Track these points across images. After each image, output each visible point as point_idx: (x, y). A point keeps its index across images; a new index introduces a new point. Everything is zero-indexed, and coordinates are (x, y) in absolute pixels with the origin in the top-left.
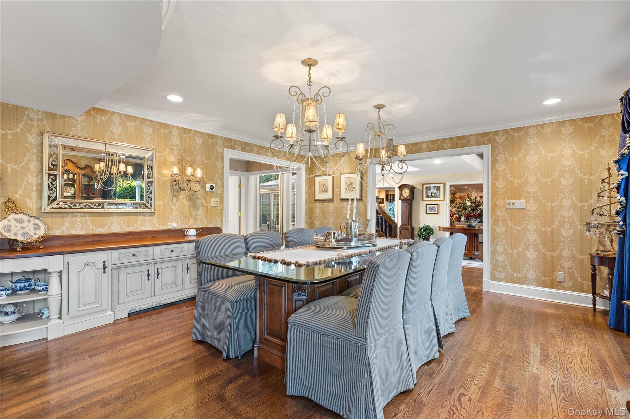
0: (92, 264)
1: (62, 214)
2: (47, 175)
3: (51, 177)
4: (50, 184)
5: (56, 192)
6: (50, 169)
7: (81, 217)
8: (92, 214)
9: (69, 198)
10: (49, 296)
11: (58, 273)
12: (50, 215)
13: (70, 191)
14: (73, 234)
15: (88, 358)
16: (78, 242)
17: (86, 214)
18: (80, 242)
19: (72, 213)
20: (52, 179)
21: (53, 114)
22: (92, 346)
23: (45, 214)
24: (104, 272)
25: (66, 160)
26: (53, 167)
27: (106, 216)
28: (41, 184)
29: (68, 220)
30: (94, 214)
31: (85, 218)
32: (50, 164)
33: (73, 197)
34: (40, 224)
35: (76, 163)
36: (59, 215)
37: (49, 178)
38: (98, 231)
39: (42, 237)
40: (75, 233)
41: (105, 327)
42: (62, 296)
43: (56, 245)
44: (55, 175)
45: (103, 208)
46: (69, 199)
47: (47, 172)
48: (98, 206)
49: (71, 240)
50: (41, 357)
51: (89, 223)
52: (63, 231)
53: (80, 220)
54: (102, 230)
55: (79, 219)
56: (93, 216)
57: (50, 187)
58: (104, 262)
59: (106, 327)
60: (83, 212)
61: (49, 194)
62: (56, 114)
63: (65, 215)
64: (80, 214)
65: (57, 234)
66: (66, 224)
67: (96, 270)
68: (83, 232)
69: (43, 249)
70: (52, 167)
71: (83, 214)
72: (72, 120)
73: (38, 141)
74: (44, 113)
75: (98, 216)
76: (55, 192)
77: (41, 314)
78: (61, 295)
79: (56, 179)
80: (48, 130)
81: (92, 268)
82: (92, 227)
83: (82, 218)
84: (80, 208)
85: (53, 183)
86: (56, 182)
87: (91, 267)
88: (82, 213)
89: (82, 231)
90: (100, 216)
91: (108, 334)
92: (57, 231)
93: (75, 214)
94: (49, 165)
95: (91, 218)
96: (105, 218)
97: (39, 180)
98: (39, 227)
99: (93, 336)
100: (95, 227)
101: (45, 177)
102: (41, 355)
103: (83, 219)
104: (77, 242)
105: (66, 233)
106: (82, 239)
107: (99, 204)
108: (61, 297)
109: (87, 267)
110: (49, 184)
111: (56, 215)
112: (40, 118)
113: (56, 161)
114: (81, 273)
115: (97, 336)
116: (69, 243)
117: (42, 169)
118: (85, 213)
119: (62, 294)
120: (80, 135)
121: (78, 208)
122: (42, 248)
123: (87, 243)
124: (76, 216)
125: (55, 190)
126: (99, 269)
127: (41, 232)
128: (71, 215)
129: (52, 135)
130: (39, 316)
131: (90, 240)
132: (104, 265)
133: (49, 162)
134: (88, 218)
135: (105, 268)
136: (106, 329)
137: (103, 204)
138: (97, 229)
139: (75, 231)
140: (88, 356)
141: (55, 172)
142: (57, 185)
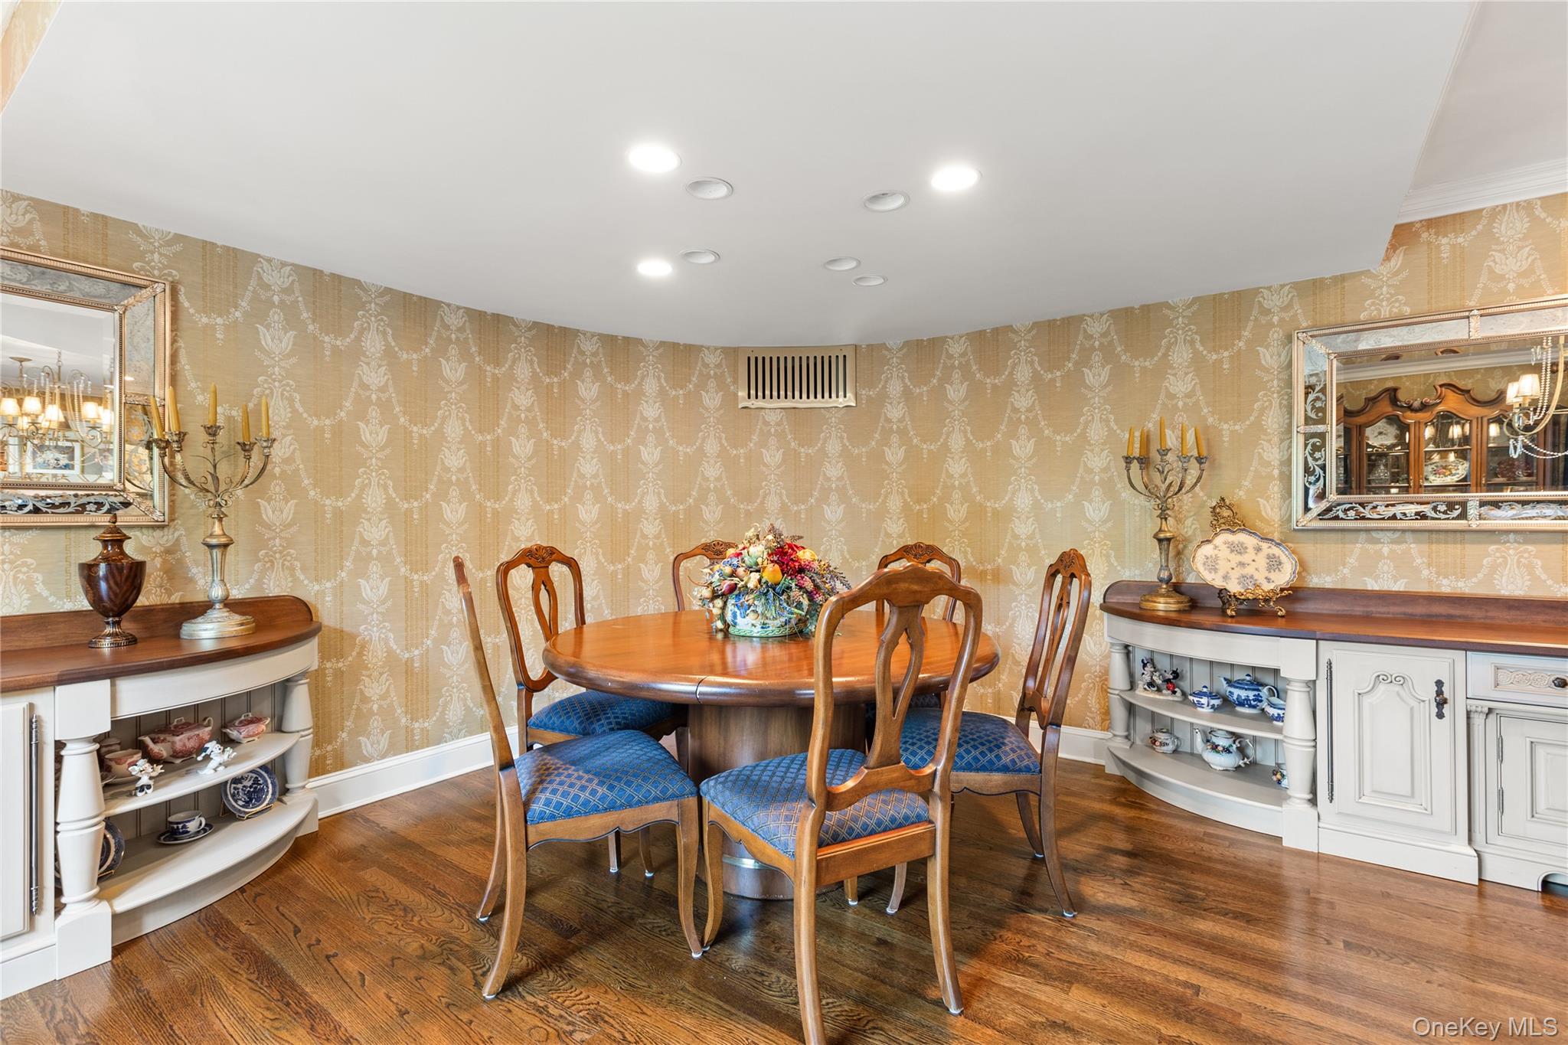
0: (1401, 680)
1: (1340, 535)
2: (1301, 439)
3: (1312, 441)
4: (1310, 459)
5: (1325, 477)
6: (1308, 420)
7: (1393, 542)
8: (1427, 534)
9: (1451, 488)
10: (1285, 737)
11: (1304, 685)
12: (1311, 535)
13: (1454, 472)
14: (1370, 588)
15: (1342, 945)
16: (1384, 613)
17: (1409, 536)
18: (1388, 613)
19: (1368, 530)
20: (1314, 445)
21: (1314, 281)
22: (1371, 921)
23: (1299, 534)
24: (1440, 715)
25: (1441, 386)
26: (1317, 415)
27: (1472, 542)
28: (1288, 462)
29: (1357, 549)
30: (1434, 536)
31: (1404, 546)
32: (1309, 408)
33: (1462, 485)
34: (1284, 559)
35: (1468, 391)
36: (1333, 535)
37: (1306, 445)
38: (1447, 586)
39: (1282, 590)
40: (1376, 588)
41: (1440, 886)
42: (1315, 747)
43: (1325, 612)
44: (1322, 436)
45: (1463, 516)
46: (1449, 491)
47: (1302, 429)
48: (1445, 513)
49: (1364, 606)
50: (1246, 877)
51: (1419, 561)
52: (1344, 578)
53: (1392, 551)
54: (1461, 584)
55: (1386, 550)
56: (1431, 542)
57: (1310, 465)
58: (1439, 684)
59: (1446, 887)
60: (1399, 530)
61: (1307, 484)
62: (1322, 280)
63: (1349, 536)
64: (1389, 534)
65: (1327, 586)
66: (1352, 560)
67: (1414, 703)
68: (1399, 586)
69: (1284, 620)
70: (1313, 416)
71: (1397, 534)
72: (1365, 280)
73: (1283, 358)
74: (1296, 286)
75: (1446, 542)
76: (1322, 479)
77: (1279, 776)
78: (1313, 744)
79: (1323, 445)
80: (1304, 324)
81: (1398, 694)
82: (1425, 572)
83: (1395, 547)
84: (1389, 518)
85: (1317, 455)
86: (1323, 452)
87: (1395, 688)
88: (1395, 530)
89: (1395, 582)
90: (1455, 542)
91: (1438, 911)
92: (1328, 579)
93: (1374, 534)
94: (1306, 411)
95: (1425, 547)
96: (1472, 550)
97: (1285, 453)
98: (1280, 563)
99: (1391, 892)
100: (1438, 574)
101: (1298, 442)
102: (1249, 874)
103: (1399, 548)
104: (1380, 613)
105: (1350, 585)
106: (1394, 604)
107: (1451, 506)
108: (1312, 750)
109: (1382, 687)
110: (1306, 458)
111: (1326, 535)
112: (1286, 301)
113: (1324, 398)
114: (1367, 700)
115: (1400, 899)
116: (1358, 613)
117: (1290, 425)
118: (1404, 531)
119: (1315, 740)
120: (1387, 313)
121: (1448, 519)
122: (1282, 617)
123: (1410, 620)
124: (1378, 541)
125: (1321, 472)
126: (1424, 701)
127: (1283, 578)
128: (1363, 536)
129: (1311, 336)
130: (1275, 778)
131: (1419, 610)
132: (1439, 693)
133: (1306, 403)
134: (1413, 546)
135: (1441, 703)
136: (1441, 892)
137: (1464, 505)
138: (1445, 582)
139: (1376, 582)
140: (1344, 941)
141: (1320, 428)
142: (1325, 460)
